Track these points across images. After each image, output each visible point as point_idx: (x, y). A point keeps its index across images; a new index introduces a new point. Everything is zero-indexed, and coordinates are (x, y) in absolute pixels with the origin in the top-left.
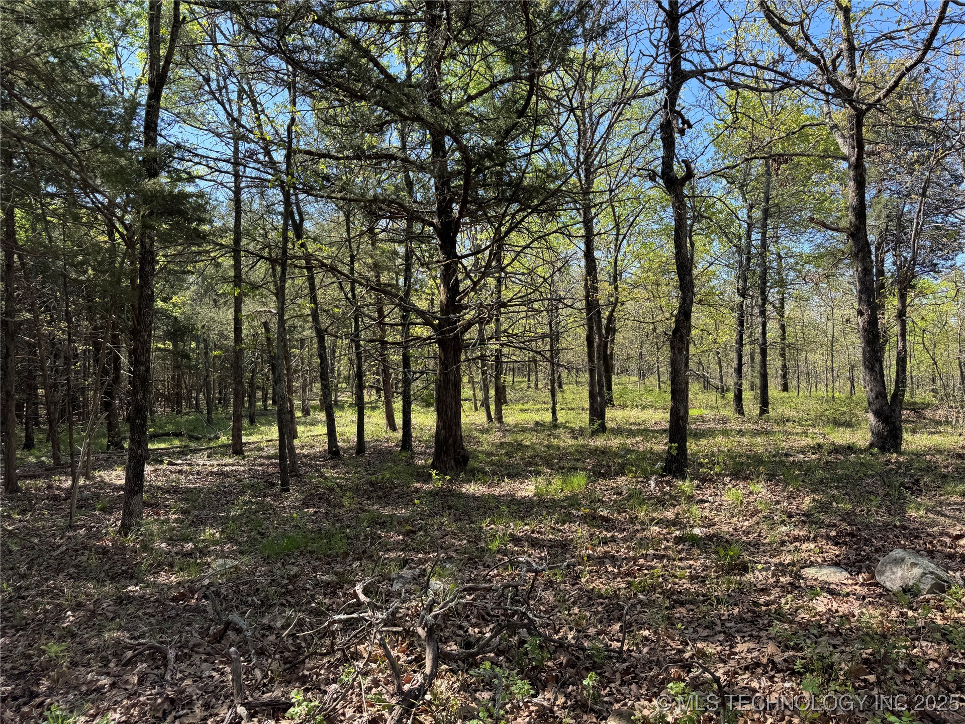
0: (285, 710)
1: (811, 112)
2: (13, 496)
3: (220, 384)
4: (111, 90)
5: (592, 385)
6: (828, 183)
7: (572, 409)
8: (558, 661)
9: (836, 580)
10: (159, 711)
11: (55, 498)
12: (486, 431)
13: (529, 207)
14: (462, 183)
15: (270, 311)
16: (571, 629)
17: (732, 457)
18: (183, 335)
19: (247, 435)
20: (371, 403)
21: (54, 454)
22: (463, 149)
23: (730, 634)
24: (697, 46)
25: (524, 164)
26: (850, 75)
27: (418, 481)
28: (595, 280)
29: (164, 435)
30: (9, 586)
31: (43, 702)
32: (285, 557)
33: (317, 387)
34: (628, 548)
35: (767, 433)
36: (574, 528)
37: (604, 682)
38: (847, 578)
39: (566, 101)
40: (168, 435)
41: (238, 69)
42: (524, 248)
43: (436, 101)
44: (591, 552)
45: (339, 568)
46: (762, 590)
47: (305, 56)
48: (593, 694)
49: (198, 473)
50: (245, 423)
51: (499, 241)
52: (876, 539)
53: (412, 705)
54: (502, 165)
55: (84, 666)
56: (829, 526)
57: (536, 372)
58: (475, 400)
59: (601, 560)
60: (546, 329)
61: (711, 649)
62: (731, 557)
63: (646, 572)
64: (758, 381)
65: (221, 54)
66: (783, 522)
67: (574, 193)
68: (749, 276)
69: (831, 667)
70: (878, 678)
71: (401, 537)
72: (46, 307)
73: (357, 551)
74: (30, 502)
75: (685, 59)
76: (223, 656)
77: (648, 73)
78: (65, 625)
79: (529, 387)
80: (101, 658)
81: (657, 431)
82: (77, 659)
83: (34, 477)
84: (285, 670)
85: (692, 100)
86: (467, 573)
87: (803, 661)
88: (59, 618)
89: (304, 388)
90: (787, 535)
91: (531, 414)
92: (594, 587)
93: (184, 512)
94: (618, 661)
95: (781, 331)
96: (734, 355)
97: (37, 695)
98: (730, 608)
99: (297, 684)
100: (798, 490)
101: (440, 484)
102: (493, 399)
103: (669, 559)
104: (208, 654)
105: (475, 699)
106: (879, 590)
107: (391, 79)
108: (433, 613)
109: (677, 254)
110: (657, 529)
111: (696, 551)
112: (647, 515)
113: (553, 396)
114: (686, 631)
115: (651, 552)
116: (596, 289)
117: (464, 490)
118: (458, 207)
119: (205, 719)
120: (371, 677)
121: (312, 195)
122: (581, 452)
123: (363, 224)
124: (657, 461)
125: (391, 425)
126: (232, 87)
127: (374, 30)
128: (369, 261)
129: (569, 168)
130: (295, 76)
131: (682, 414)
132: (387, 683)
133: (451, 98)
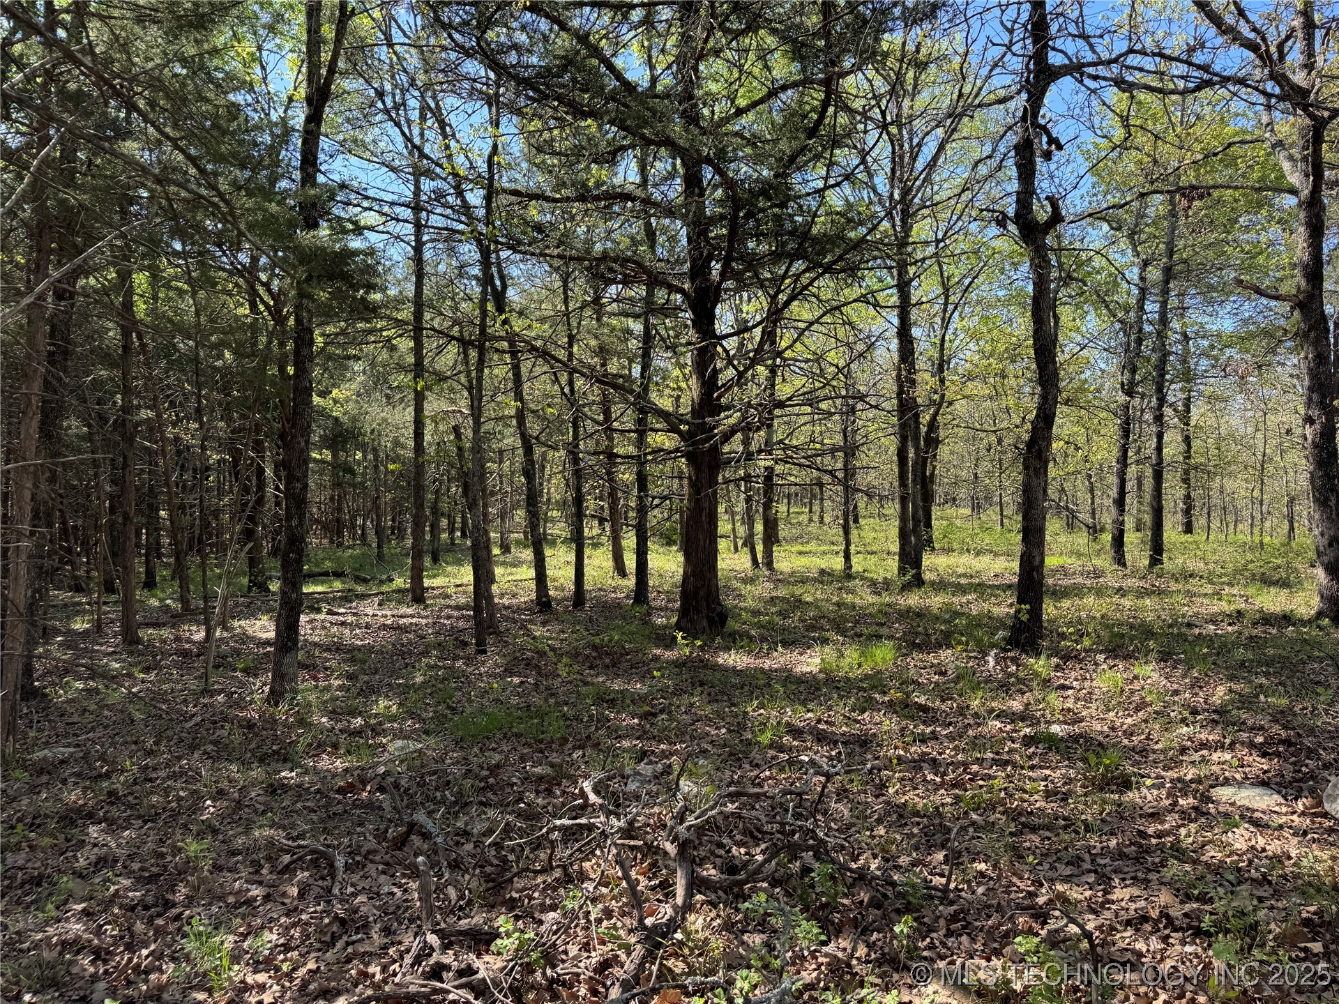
0: (490, 943)
1: (1242, 123)
2: (132, 648)
3: (393, 508)
4: (255, 110)
5: (903, 519)
6: (1264, 229)
7: (873, 553)
8: (858, 898)
9: (1263, 806)
10: (326, 933)
11: (185, 654)
12: (750, 580)
13: (821, 265)
14: (725, 231)
15: (460, 412)
16: (875, 856)
17: (1107, 627)
18: (345, 441)
19: (429, 577)
20: (592, 538)
21: (182, 596)
22: (729, 184)
23: (1104, 875)
24: (1072, 29)
25: (814, 204)
26: (1306, 66)
27: (658, 647)
28: (912, 369)
29: (321, 574)
30: (133, 764)
31: (181, 914)
32: (484, 740)
33: (520, 515)
34: (956, 748)
35: (1160, 593)
36: (877, 719)
37: (924, 930)
38: (1280, 804)
39: (876, 114)
40: (326, 574)
41: (421, 79)
42: (811, 324)
43: (691, 118)
44: (902, 753)
45: (555, 758)
46: (1152, 815)
47: (512, 58)
48: (908, 946)
49: (368, 626)
50: (427, 562)
51: (775, 316)
52: (1324, 749)
53: (658, 946)
54: (783, 205)
55: (230, 871)
56: (1253, 729)
57: (822, 500)
58: (735, 537)
59: (917, 764)
60: (838, 440)
61: (1077, 894)
62: (1106, 767)
63: (981, 783)
64: (1148, 518)
65: (398, 58)
66: (1183, 721)
67: (885, 245)
68: (1139, 365)
69: (1254, 927)
70: (1325, 947)
71: (636, 721)
72: (171, 402)
73: (578, 737)
74: (154, 657)
75: (1054, 49)
76: (407, 868)
77: (997, 70)
78: (204, 818)
79: (811, 520)
80: (252, 862)
81: (998, 587)
82: (222, 862)
83: (157, 625)
84: (488, 890)
85: (1062, 109)
86: (727, 773)
87: (1214, 917)
88: (197, 809)
89: (503, 515)
90: (1189, 739)
91: (814, 559)
92: (907, 801)
93: (351, 677)
94: (942, 904)
95: (1183, 447)
96: (1113, 480)
97: (174, 905)
98: (1105, 838)
99: (503, 910)
100: (1207, 675)
101: (687, 651)
102: (760, 536)
103: (1015, 766)
104: (387, 864)
105: (743, 943)
106: (1328, 824)
107: (629, 87)
108: (687, 824)
109: (1036, 332)
110: (998, 724)
111: (1054, 757)
112: (983, 704)
113: (847, 533)
114: (1039, 868)
115: (990, 755)
116: (913, 382)
117: (721, 661)
118: (718, 266)
119: (385, 947)
120: (600, 906)
121: (519, 252)
122: (886, 613)
123: (586, 292)
124: (998, 629)
125: (620, 569)
126: (413, 103)
127: (606, 18)
128: (593, 343)
129: (878, 209)
130: (498, 87)
131: (1037, 563)
132: (623, 914)
133: (713, 112)
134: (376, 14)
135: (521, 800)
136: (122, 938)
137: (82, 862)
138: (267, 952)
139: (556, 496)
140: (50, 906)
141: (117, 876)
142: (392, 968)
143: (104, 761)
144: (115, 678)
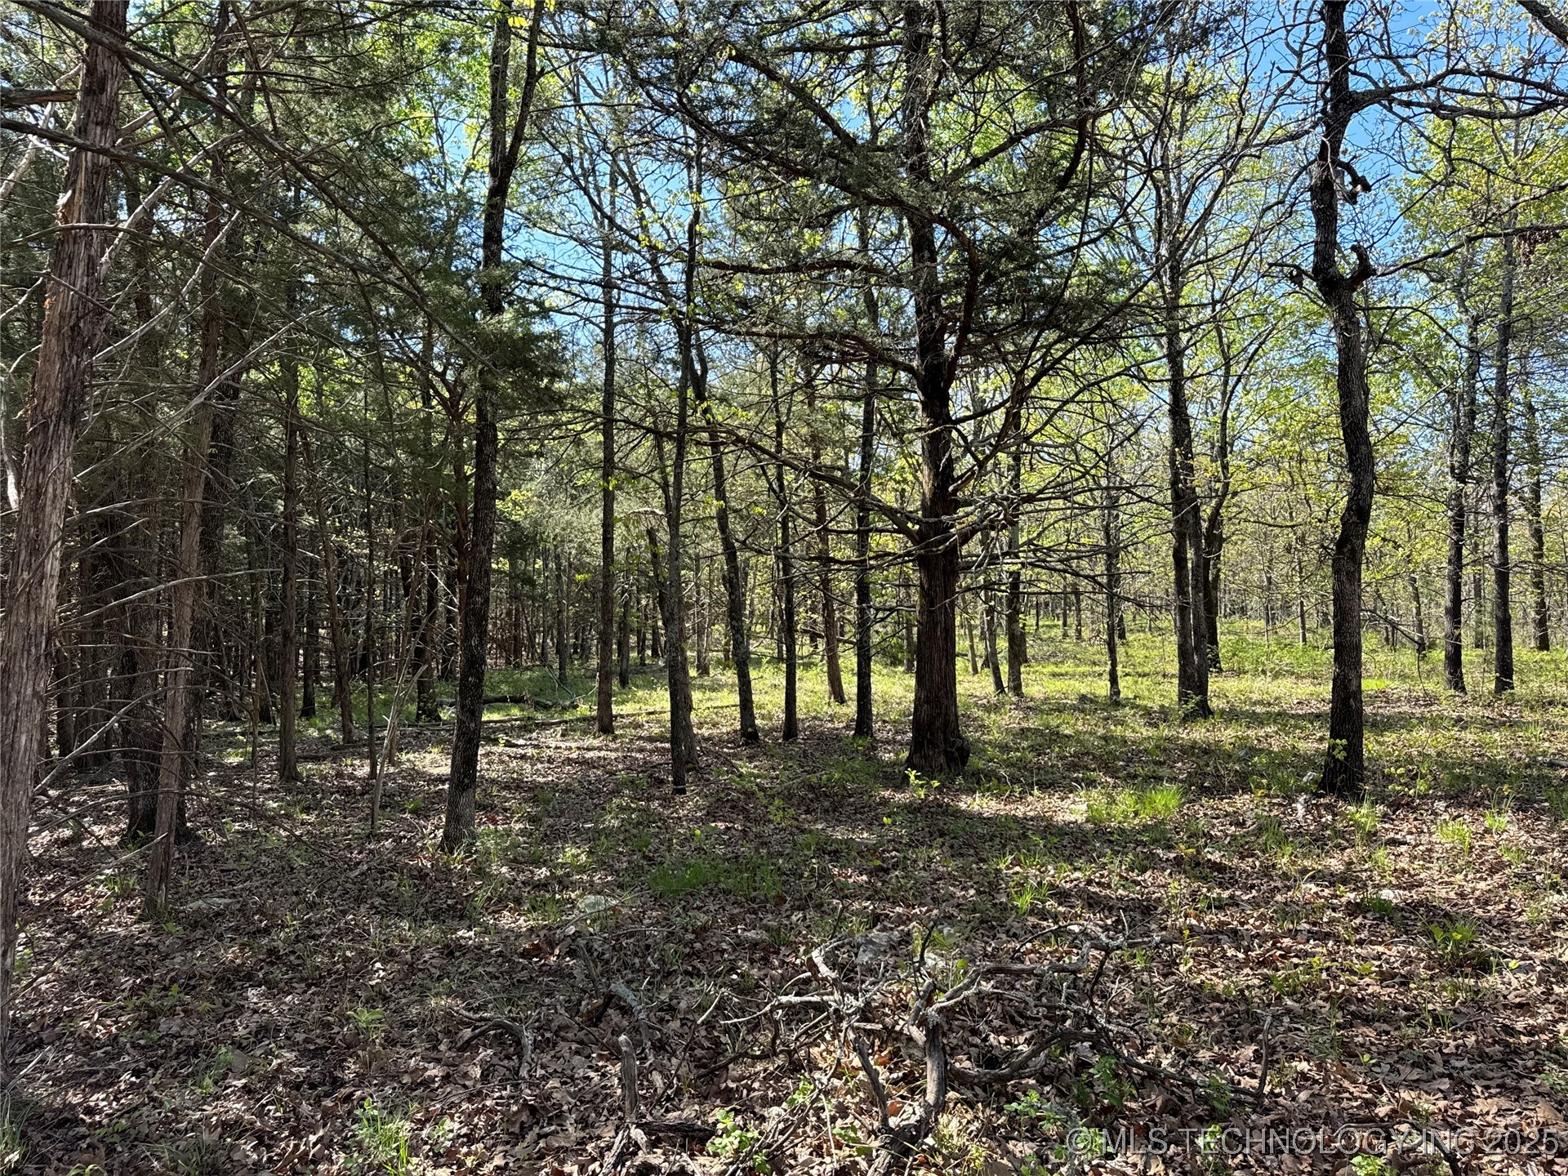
0: (703, 1141)
2: (290, 785)
3: (576, 624)
4: (431, 183)
5: (1183, 633)
7: (1145, 675)
8: (1148, 1101)
10: (514, 1123)
11: (348, 792)
12: (991, 708)
13: (1076, 334)
14: (960, 300)
15: (653, 513)
16: (1167, 1050)
17: (1446, 767)
18: (524, 548)
19: (618, 703)
20: (804, 657)
21: (343, 726)
22: (965, 245)
23: (1462, 1081)
24: (1377, 48)
25: (1066, 265)
27: (886, 788)
28: (1188, 454)
29: (497, 700)
30: (294, 918)
31: (352, 1094)
32: (687, 896)
33: (719, 630)
34: (1261, 917)
35: (1512, 725)
36: (1161, 880)
39: (1138, 157)
40: (503, 700)
41: (612, 141)
42: (1065, 403)
43: (920, 172)
44: (1194, 922)
45: (770, 920)
46: (1520, 1006)
47: (715, 115)
48: (1215, 1164)
49: (550, 760)
50: (615, 686)
51: (1020, 395)
53: (907, 1152)
54: (1029, 266)
55: (404, 1046)
57: (1079, 610)
58: (974, 655)
59: (1213, 937)
60: (1098, 538)
61: (1427, 1104)
62: (1457, 943)
63: (1295, 960)
64: (1491, 632)
65: (587, 119)
66: (1554, 886)
67: (1153, 309)
68: (1472, 443)
71: (865, 878)
72: (334, 507)
73: (797, 895)
74: (314, 795)
75: (1355, 73)
76: (604, 1047)
77: (1284, 100)
78: (373, 983)
79: (1065, 635)
80: (428, 1036)
81: (1303, 717)
82: (395, 1034)
83: (316, 759)
84: (700, 1077)
85: (1366, 142)
86: (979, 944)
88: (364, 971)
89: (700, 631)
91: (1072, 682)
92: (1203, 982)
93: (533, 820)
94: (1254, 1111)
95: (1532, 543)
96: (1445, 585)
97: (343, 1084)
98: (1459, 1033)
99: (719, 1102)
101: (922, 793)
102: (1005, 654)
103: (1338, 940)
104: (581, 1042)
105: (1008, 1152)
107: (848, 141)
108: (937, 1006)
109: (1343, 407)
110: (1313, 888)
111: (1387, 929)
112: (1294, 863)
113: (1112, 650)
114: (1377, 1069)
115: (1305, 926)
116: (1191, 468)
117: (963, 806)
118: (953, 339)
119: (582, 1142)
120: (834, 1101)
121: (724, 331)
122: (1165, 750)
123: (797, 374)
124: (1305, 769)
125: (838, 694)
126: (603, 168)
127: (820, 64)
128: (804, 430)
129: (1142, 266)
130: (700, 146)
131: (1354, 688)
132: (861, 1112)
133: (946, 165)
134: (565, 72)
135: (733, 970)
136: (287, 1120)
137: (241, 1031)
138: (448, 1144)
139: (760, 608)
140: (208, 1081)
141: (281, 1048)
142: (591, 1168)
143: (263, 914)
144: (273, 820)
